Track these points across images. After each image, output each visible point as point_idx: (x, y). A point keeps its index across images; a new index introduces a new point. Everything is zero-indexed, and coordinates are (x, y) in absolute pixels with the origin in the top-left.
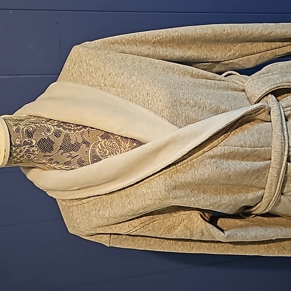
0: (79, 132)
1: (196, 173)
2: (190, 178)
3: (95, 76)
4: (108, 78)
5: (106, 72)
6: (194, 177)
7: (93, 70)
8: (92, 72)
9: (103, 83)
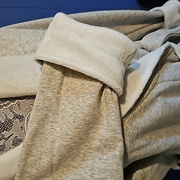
0: (7, 108)
1: (151, 113)
2: (148, 121)
3: (11, 48)
4: (26, 46)
5: (22, 42)
6: (151, 118)
7: (8, 43)
8: (8, 45)
9: (22, 51)
